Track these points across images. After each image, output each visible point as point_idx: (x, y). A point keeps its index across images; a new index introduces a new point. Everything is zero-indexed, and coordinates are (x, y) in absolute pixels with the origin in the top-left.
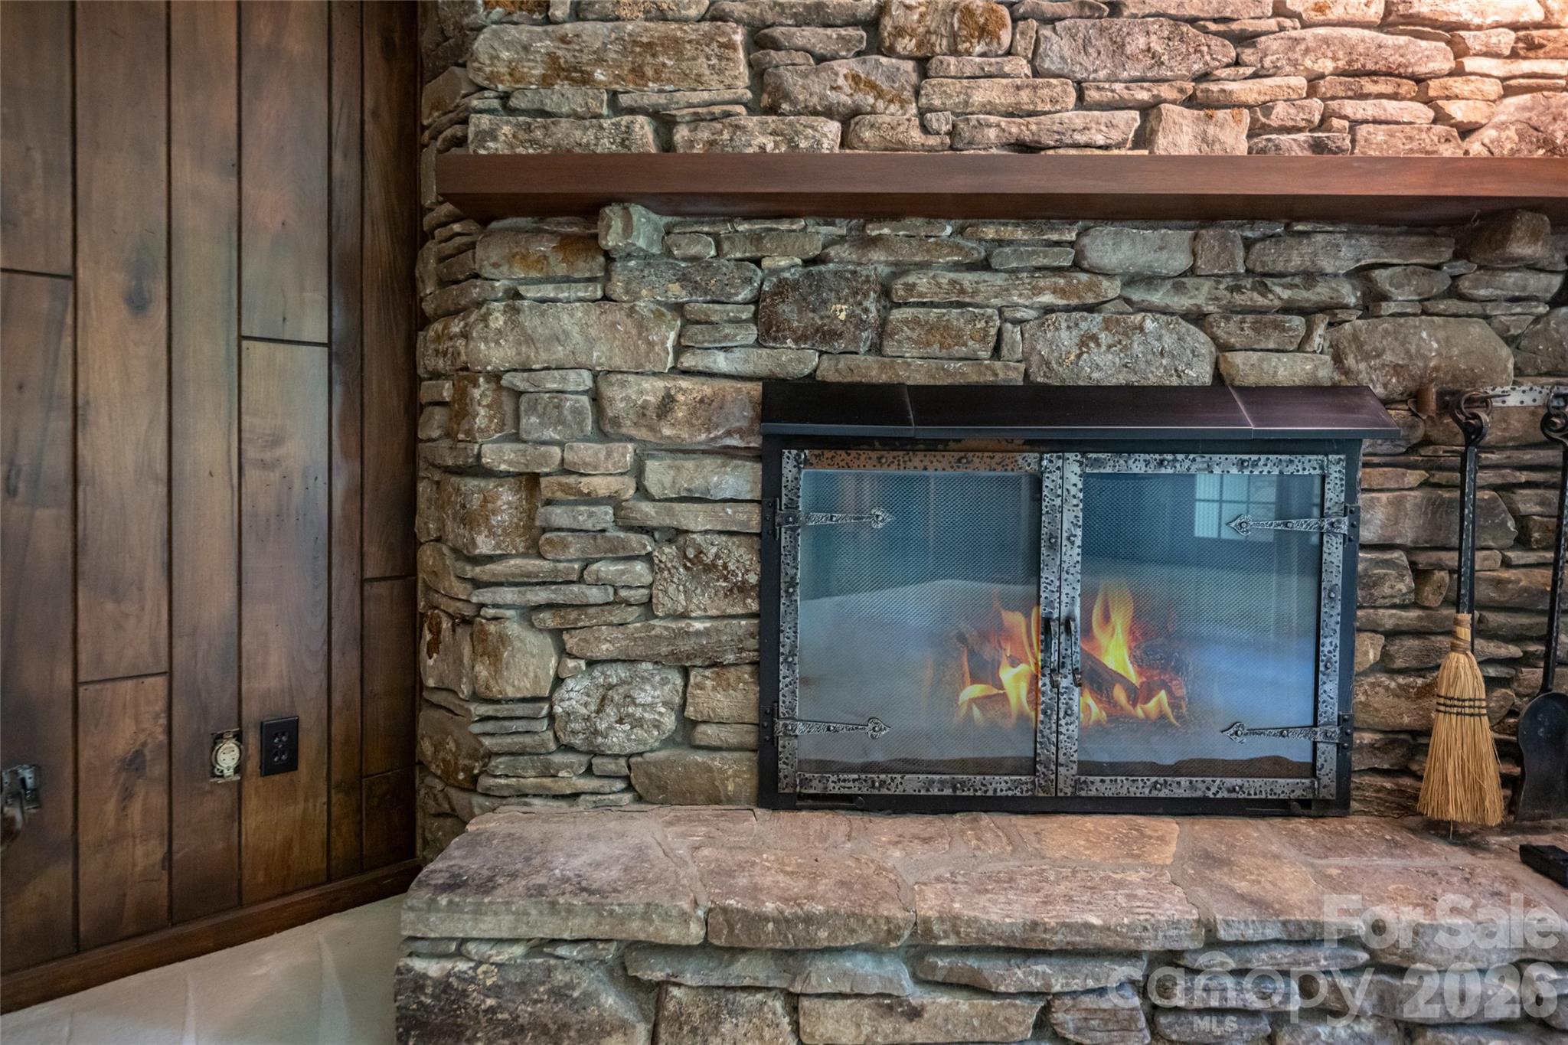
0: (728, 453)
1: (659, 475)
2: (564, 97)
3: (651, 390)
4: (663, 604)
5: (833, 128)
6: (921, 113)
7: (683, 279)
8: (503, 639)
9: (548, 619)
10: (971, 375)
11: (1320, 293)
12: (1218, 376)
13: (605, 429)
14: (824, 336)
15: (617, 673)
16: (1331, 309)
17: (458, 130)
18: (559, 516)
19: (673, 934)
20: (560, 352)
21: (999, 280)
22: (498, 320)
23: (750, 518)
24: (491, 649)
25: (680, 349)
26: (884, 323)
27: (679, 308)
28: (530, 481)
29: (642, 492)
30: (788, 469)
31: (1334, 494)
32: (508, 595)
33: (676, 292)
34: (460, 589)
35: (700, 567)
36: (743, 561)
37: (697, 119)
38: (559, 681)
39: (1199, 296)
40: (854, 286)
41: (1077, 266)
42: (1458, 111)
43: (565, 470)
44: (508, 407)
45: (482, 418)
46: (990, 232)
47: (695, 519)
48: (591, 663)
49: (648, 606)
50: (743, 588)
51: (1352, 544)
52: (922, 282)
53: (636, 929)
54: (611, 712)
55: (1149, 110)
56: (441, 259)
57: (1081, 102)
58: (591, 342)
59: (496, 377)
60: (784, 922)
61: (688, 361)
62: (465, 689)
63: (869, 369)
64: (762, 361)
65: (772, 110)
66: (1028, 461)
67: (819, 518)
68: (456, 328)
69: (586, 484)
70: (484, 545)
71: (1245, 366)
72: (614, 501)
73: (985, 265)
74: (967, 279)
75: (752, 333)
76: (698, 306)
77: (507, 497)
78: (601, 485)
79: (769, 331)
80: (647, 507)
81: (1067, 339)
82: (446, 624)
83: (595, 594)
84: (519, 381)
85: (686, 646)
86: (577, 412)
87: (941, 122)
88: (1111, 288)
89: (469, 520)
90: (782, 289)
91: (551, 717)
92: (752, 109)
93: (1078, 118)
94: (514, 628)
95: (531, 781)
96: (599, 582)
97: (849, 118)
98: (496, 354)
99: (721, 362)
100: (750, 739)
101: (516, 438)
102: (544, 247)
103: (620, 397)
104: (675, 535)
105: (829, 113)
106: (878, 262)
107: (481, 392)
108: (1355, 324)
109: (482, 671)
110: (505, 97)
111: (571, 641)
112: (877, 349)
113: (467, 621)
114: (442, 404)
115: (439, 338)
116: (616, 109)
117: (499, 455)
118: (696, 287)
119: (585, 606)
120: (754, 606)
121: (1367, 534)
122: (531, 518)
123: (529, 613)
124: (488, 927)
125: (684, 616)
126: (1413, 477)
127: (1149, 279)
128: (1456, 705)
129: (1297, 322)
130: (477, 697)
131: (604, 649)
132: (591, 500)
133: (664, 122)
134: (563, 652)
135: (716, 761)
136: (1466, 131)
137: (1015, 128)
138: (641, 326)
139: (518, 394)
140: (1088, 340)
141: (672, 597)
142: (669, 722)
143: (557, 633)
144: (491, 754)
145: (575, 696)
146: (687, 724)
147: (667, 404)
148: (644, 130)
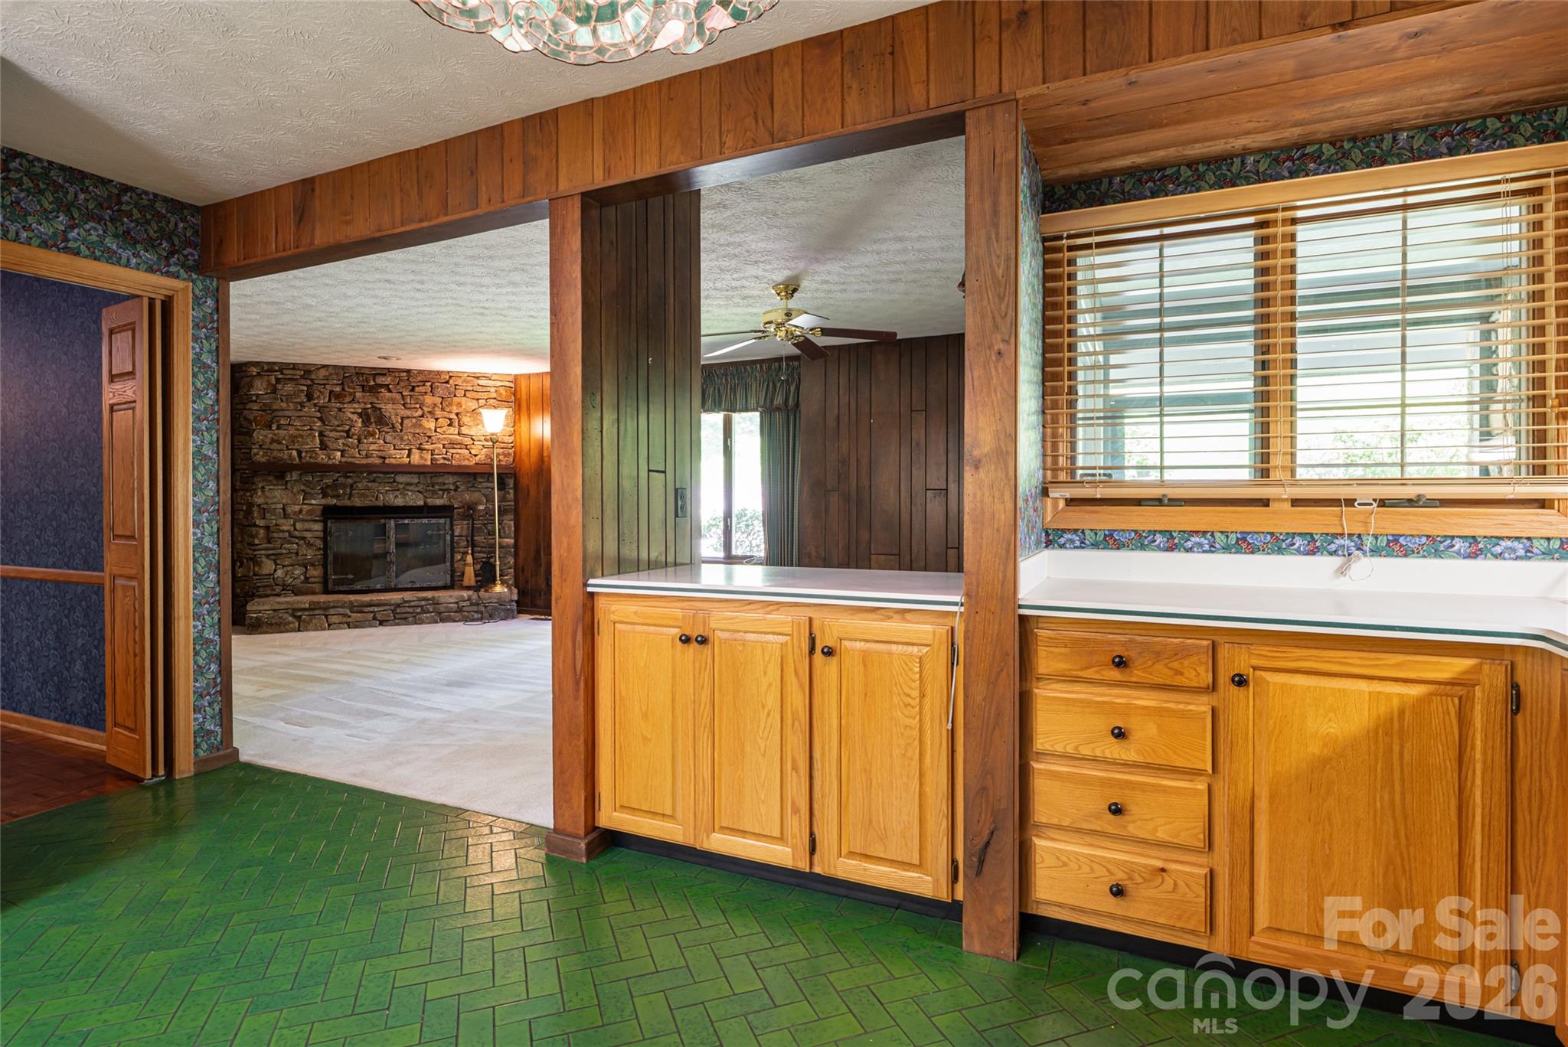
0: (316, 521)
1: (299, 526)
2: (275, 446)
3: (297, 508)
4: (300, 553)
5: (339, 453)
6: (359, 451)
7: (304, 485)
8: (261, 561)
9: (273, 557)
10: (371, 504)
11: (446, 487)
12: (425, 503)
13: (286, 516)
14: (338, 496)
15: (289, 568)
16: (448, 490)
17: (248, 451)
18: (275, 535)
19: (303, 606)
20: (275, 500)
21: (377, 484)
22: (260, 494)
23: (321, 534)
24: (259, 564)
25: (303, 499)
26: (351, 492)
27: (303, 491)
28: (267, 528)
29: (295, 529)
30: (329, 524)
31: (448, 527)
32: (263, 552)
33: (303, 487)
34: (250, 552)
35: (309, 545)
36: (320, 544)
37: (306, 452)
38: (275, 570)
39: (420, 488)
40: (344, 486)
41: (394, 481)
42: (473, 452)
43: (276, 525)
44: (262, 511)
45: (256, 514)
46: (375, 475)
47: (308, 535)
48: (284, 566)
49: (297, 554)
50: (319, 549)
51: (452, 536)
52: (360, 485)
53: (296, 606)
54: (288, 576)
55: (410, 450)
56: (241, 477)
57: (395, 449)
58: (282, 498)
59: (259, 506)
60: (324, 602)
61: (306, 502)
62: (251, 574)
63: (346, 502)
64: (324, 501)
65: (325, 449)
66: (383, 521)
67: (337, 534)
68: (248, 494)
69: (281, 528)
70: (256, 542)
71: (430, 501)
72: (289, 531)
73: (374, 481)
74: (370, 484)
75: (321, 496)
76: (308, 490)
77: (262, 531)
78: (285, 528)
79: (325, 495)
80: (297, 533)
81: (392, 497)
82: (245, 560)
83: (284, 551)
84: (265, 506)
85: (306, 561)
86: (279, 513)
87: (364, 453)
88: (401, 486)
89: (253, 536)
90: (328, 486)
91: (274, 578)
92: (321, 449)
93: (393, 452)
94: (264, 559)
95: (269, 592)
96: (285, 549)
97: (343, 452)
98: (260, 501)
99: (313, 502)
100: (322, 580)
101: (264, 518)
102: (271, 478)
103: (289, 510)
104: (304, 538)
105: (338, 450)
106: (350, 481)
107: (255, 509)
108: (452, 493)
109: (256, 569)
110: (261, 446)
111: (278, 562)
112: (349, 499)
113: (251, 559)
114: (242, 510)
115: (241, 496)
116: (288, 449)
117: (260, 522)
118: (309, 487)
119: (281, 554)
120: (322, 552)
121: (456, 534)
122: (268, 535)
123: (268, 556)
124: (266, 607)
125: (306, 555)
126: (465, 522)
127: (411, 484)
128: (468, 565)
129: (441, 492)
130: (255, 575)
131: (286, 563)
132: (283, 531)
133: (299, 453)
134: (276, 564)
135: (314, 585)
136: (476, 455)
137: (380, 453)
138: (294, 494)
139: (264, 509)
140: (396, 497)
141: (303, 551)
142: (302, 578)
143: (275, 561)
144: (259, 587)
145: (280, 573)
146: (307, 579)
147: (301, 511)
148: (295, 453)
